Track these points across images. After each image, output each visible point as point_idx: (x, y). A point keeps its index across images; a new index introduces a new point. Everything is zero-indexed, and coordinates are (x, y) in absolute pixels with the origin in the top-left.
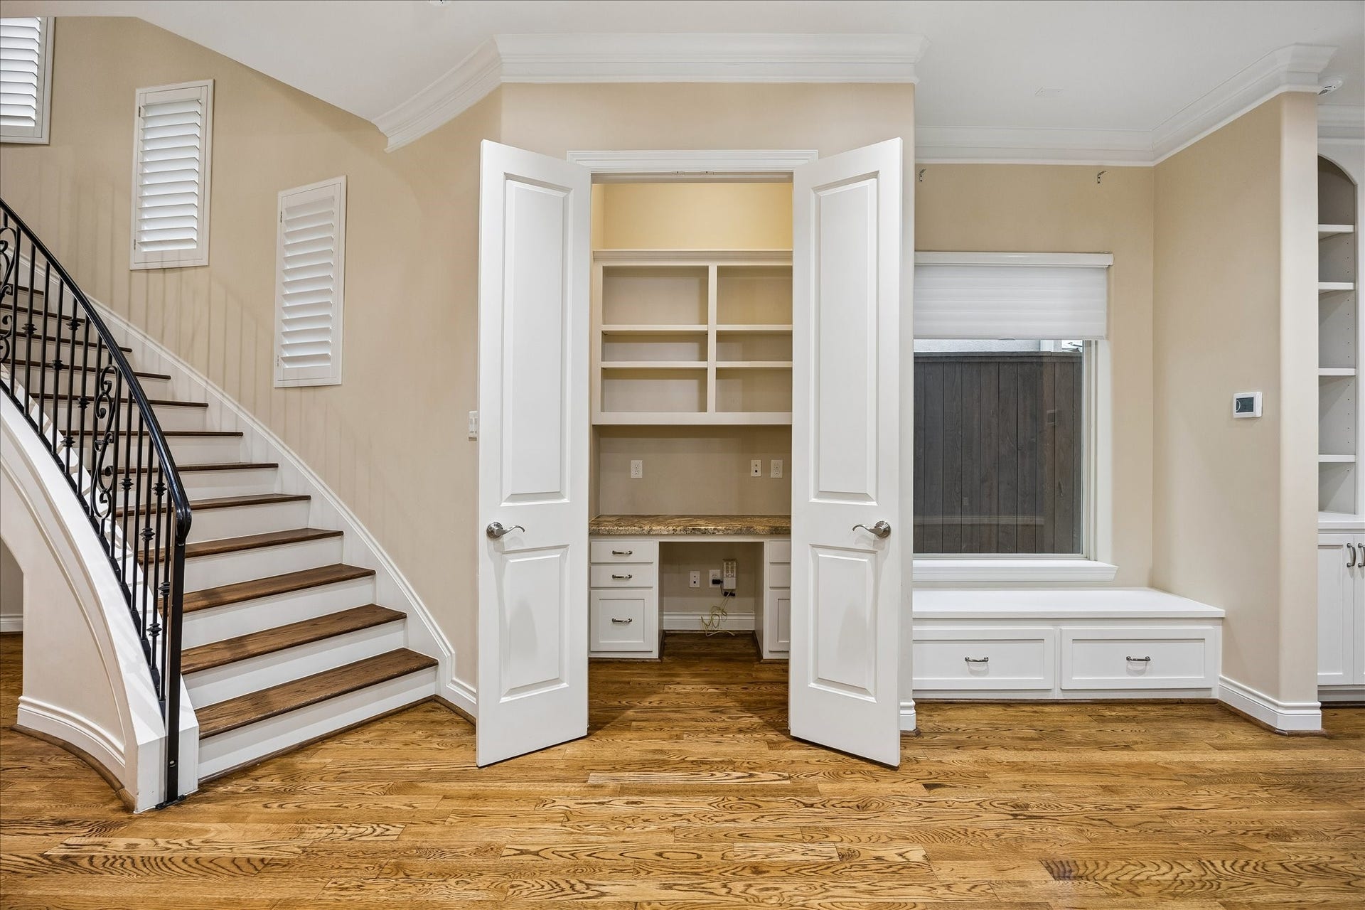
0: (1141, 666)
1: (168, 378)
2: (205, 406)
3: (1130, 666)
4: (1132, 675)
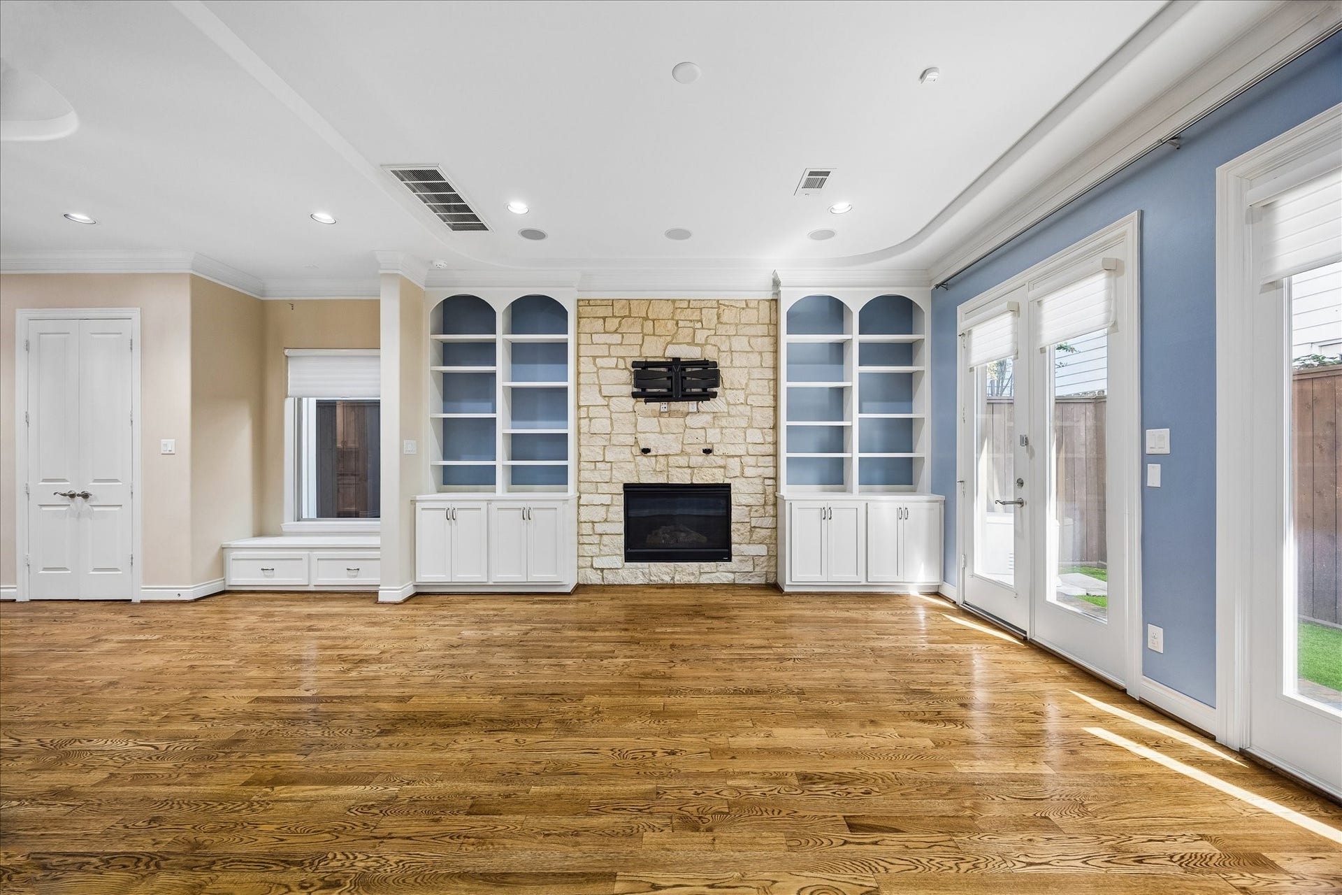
0: (355, 573)
4: (350, 578)
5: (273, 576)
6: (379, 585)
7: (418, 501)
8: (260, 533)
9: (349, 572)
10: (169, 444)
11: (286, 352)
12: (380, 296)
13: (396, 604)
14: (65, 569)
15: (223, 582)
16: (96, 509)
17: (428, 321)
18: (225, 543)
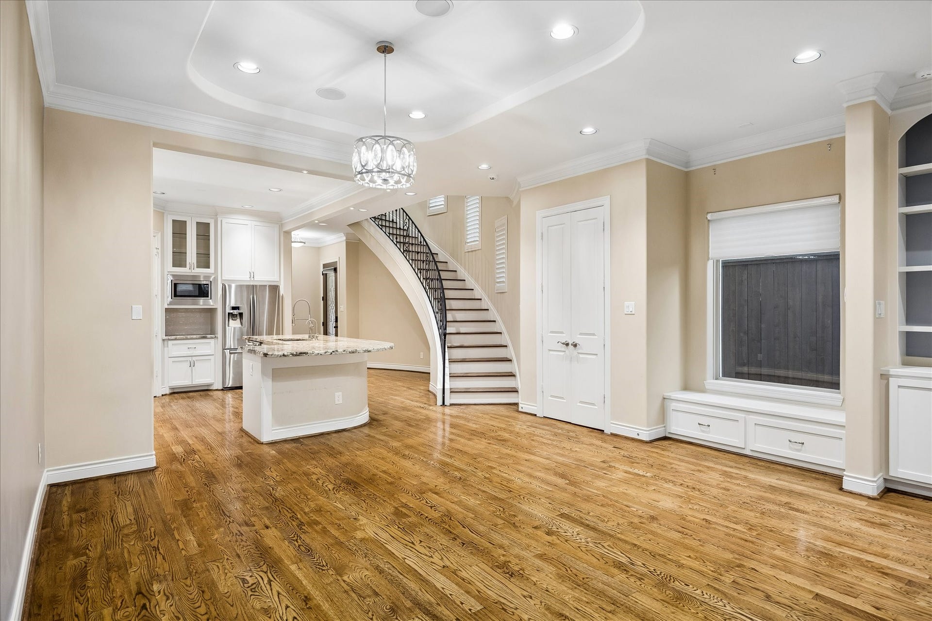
0: (799, 446)
1: (473, 290)
2: (481, 299)
3: (791, 446)
4: (793, 451)
5: (709, 432)
6: (844, 470)
7: (892, 376)
8: (686, 388)
9: (791, 445)
10: (630, 306)
11: (709, 217)
12: (845, 132)
13: (869, 498)
14: (562, 398)
15: (664, 428)
16: (581, 356)
17: (894, 153)
18: (667, 394)
